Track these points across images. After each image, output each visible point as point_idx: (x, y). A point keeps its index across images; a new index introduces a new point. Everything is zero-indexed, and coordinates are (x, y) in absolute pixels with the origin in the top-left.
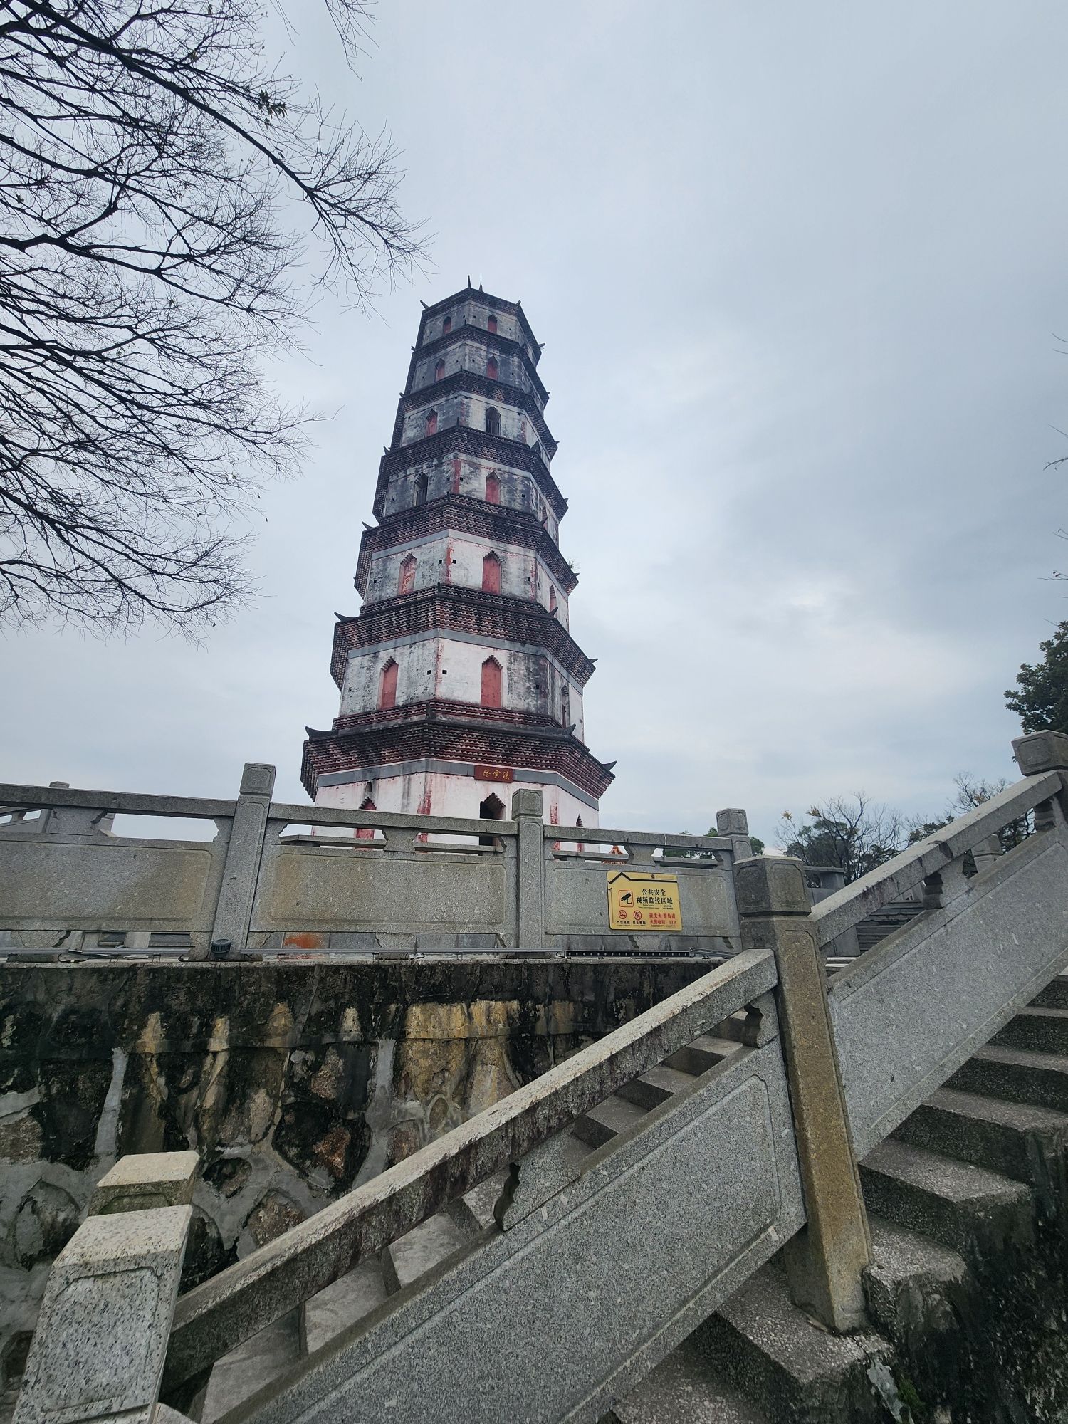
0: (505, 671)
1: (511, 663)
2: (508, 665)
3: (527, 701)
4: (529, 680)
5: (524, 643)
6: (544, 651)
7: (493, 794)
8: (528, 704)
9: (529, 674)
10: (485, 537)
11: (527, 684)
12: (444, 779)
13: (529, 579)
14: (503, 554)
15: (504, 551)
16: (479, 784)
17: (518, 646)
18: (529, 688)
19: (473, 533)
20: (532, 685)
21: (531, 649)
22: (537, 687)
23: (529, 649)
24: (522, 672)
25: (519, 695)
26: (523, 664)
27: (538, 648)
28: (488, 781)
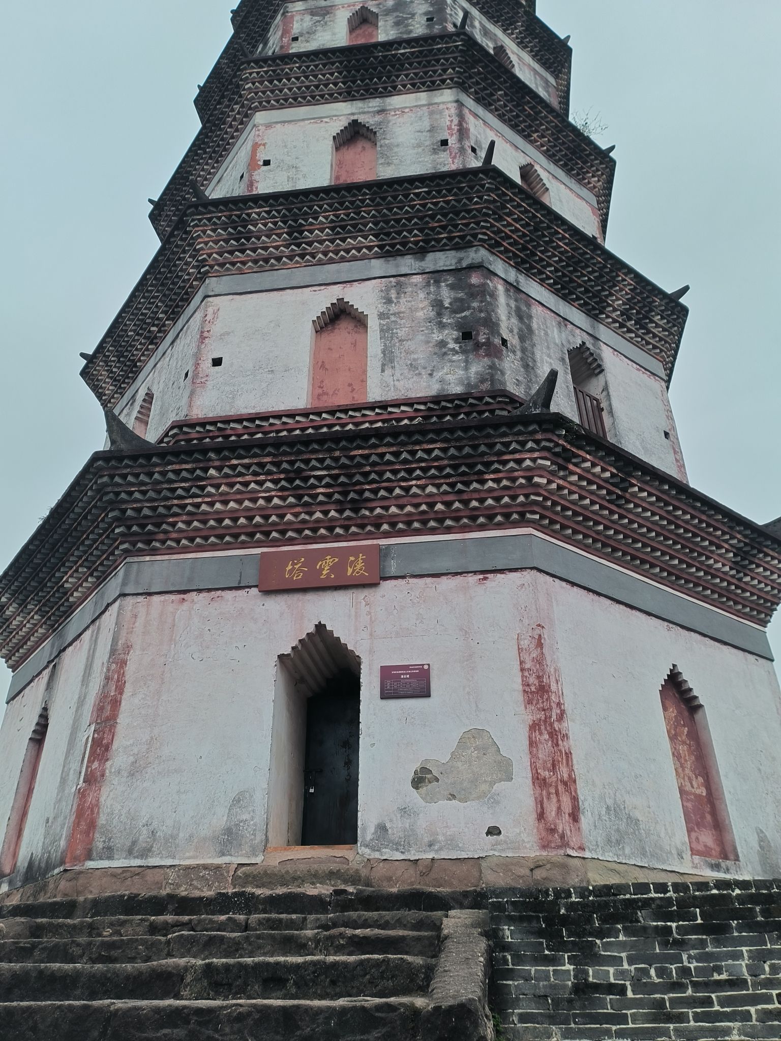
0: (373, 323)
1: (389, 301)
2: (382, 308)
3: (438, 375)
4: (442, 326)
5: (421, 252)
6: (479, 254)
7: (320, 627)
8: (442, 381)
9: (439, 314)
10: (337, 100)
11: (437, 336)
12: (170, 608)
13: (444, 143)
14: (378, 118)
15: (382, 111)
16: (276, 605)
17: (407, 264)
18: (442, 344)
19: (309, 103)
20: (450, 335)
21: (443, 260)
22: (467, 336)
23: (435, 261)
24: (420, 314)
25: (412, 367)
26: (422, 295)
27: (461, 254)
28: (304, 590)
